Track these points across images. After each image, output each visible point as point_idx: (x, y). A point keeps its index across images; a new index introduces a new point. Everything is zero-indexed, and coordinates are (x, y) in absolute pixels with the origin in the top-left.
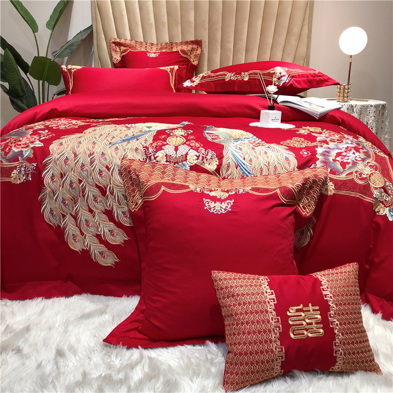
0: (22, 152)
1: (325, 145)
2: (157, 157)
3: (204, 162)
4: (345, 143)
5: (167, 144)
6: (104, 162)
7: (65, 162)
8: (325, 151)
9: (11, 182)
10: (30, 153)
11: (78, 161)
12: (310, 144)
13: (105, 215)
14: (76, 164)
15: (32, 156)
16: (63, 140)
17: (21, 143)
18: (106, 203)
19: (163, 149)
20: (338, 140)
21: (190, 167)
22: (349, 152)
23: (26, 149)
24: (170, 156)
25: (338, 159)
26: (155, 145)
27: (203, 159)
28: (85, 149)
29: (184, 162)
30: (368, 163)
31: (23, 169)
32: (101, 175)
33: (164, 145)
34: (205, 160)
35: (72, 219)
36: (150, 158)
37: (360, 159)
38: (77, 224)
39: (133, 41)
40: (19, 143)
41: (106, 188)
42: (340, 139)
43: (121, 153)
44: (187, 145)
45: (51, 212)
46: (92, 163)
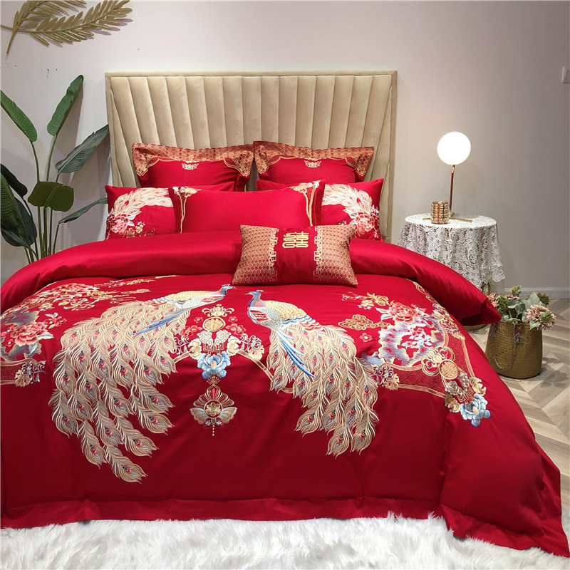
0: (27, 346)
1: (390, 327)
2: (191, 347)
3: (247, 351)
4: (414, 321)
5: (203, 330)
6: (126, 356)
7: (81, 358)
8: (390, 335)
9: (15, 385)
10: (37, 348)
11: (95, 357)
12: (373, 325)
13: (128, 421)
14: (93, 360)
15: (40, 352)
16: (78, 328)
17: (25, 334)
18: (130, 407)
19: (198, 337)
20: (407, 318)
21: (231, 357)
22: (417, 335)
23: (33, 343)
24: (207, 345)
25: (404, 344)
26: (188, 331)
27: (246, 348)
28: (104, 341)
29: (223, 352)
30: (440, 348)
31: (29, 368)
32: (123, 373)
33: (199, 331)
34: (248, 348)
35: (90, 426)
36: (182, 348)
37: (430, 344)
38: (95, 433)
39: (163, 147)
40: (23, 334)
41: (129, 389)
42: (408, 315)
43: (147, 345)
44: (227, 330)
45: (65, 419)
46: (112, 358)
